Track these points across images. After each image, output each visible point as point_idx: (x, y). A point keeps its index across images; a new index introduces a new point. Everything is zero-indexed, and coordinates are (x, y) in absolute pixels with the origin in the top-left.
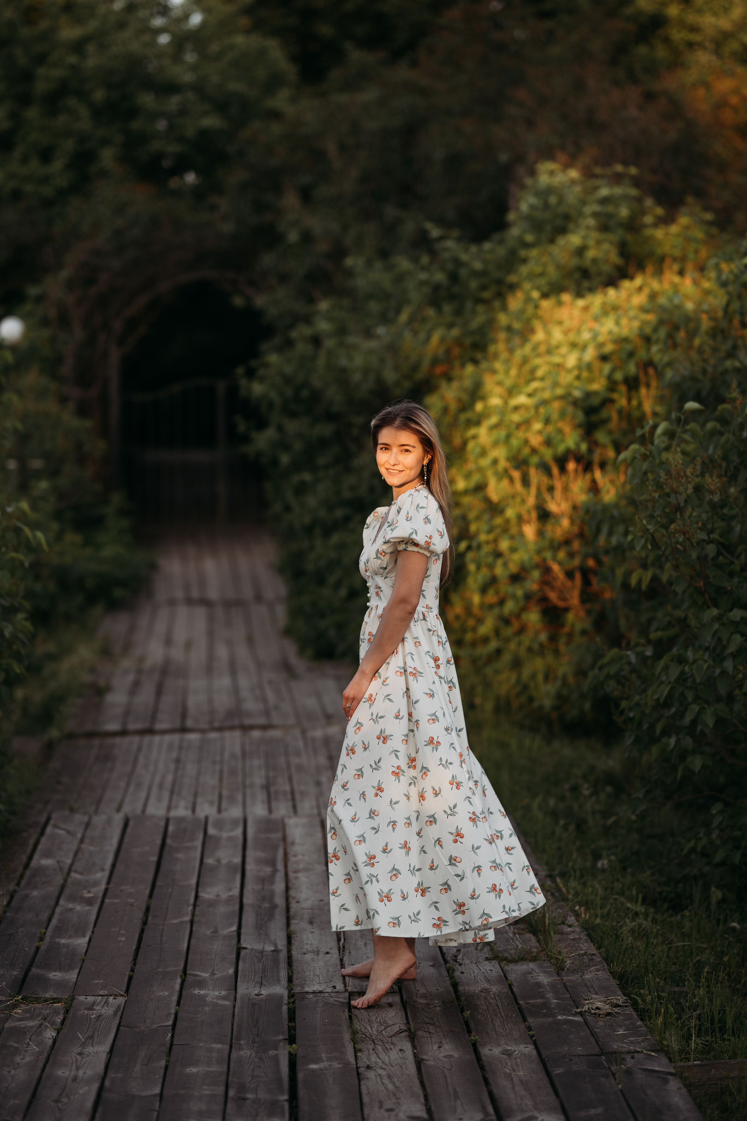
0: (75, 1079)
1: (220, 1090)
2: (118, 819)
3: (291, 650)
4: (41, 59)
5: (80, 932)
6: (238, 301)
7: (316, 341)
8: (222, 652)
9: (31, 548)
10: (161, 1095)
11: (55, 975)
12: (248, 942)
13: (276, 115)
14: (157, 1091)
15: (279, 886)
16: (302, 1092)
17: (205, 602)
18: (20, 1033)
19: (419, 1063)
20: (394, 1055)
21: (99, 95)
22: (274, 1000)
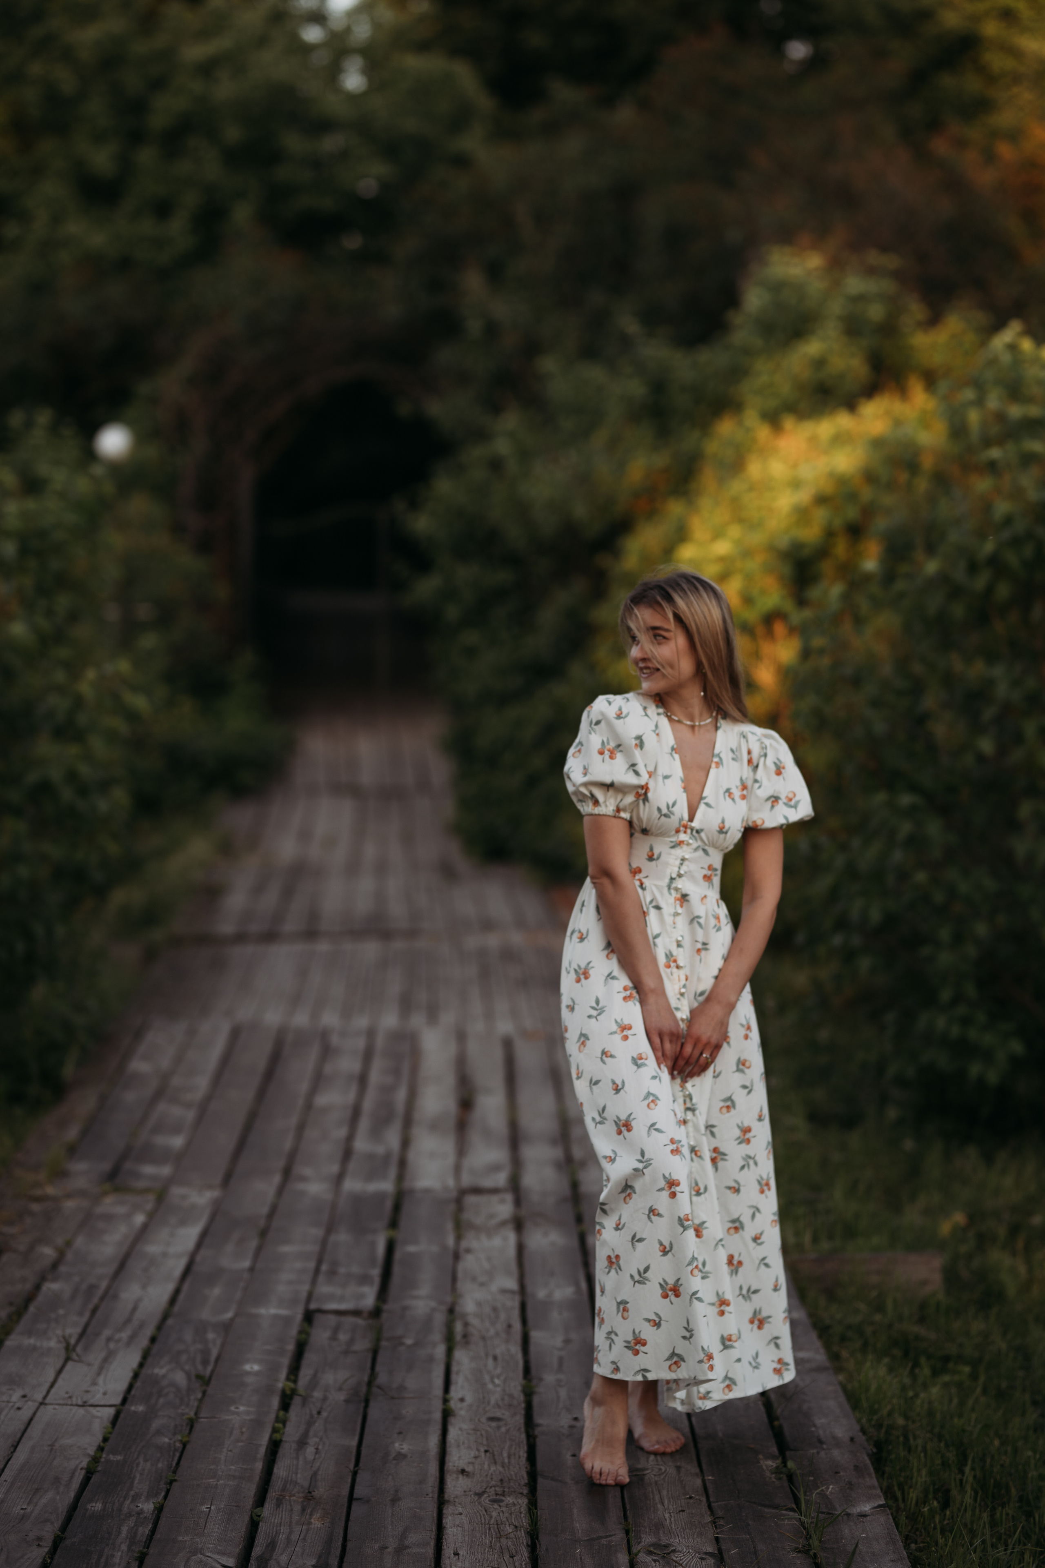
0: (165, 1255)
1: (312, 1265)
2: (225, 1028)
3: (454, 850)
4: (158, 84)
5: (176, 1130)
6: (404, 409)
7: (496, 465)
8: (370, 851)
9: (132, 716)
10: (251, 1269)
11: (148, 1169)
12: (361, 1144)
13: (462, 162)
14: (246, 1264)
15: (401, 1095)
16: (397, 1269)
17: (354, 791)
18: (109, 1218)
19: (521, 1249)
20: (497, 1242)
21: (233, 134)
22: (380, 1197)
